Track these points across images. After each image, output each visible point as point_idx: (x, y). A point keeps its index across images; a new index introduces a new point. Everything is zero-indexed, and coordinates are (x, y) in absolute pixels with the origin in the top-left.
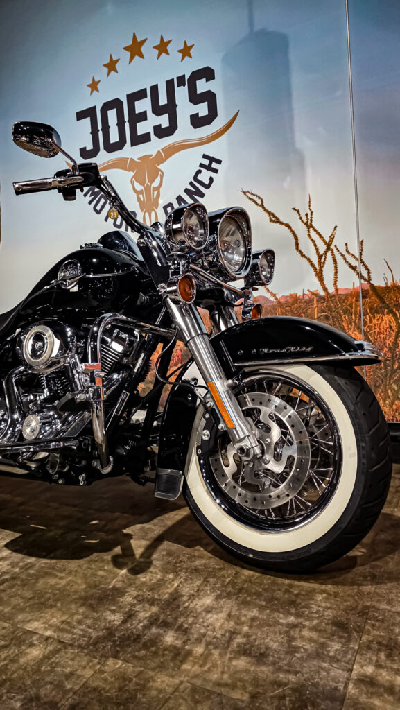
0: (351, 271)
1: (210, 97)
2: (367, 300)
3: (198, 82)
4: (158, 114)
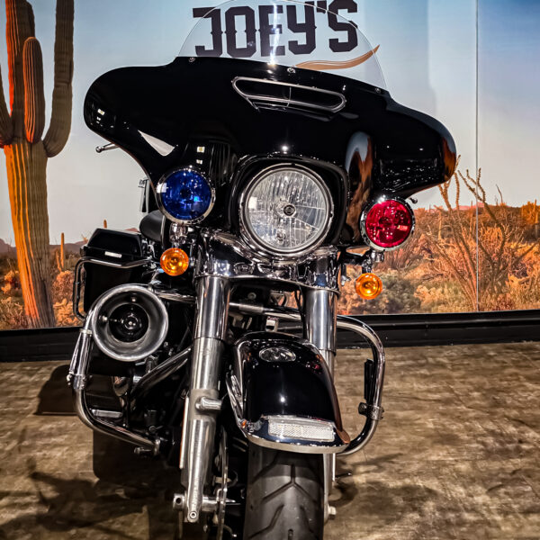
0: (471, 192)
2: (482, 216)
3: (339, 10)
4: (294, 32)
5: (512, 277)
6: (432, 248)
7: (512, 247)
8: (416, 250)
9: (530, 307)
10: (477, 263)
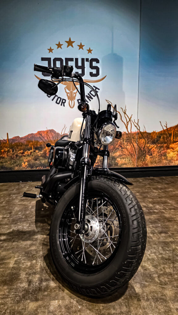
0: (135, 127)
1: (97, 69)
2: (139, 135)
3: (93, 62)
4: (77, 69)
5: (148, 156)
6: (122, 145)
7: (148, 146)
8: (117, 146)
9: (153, 166)
10: (137, 151)
